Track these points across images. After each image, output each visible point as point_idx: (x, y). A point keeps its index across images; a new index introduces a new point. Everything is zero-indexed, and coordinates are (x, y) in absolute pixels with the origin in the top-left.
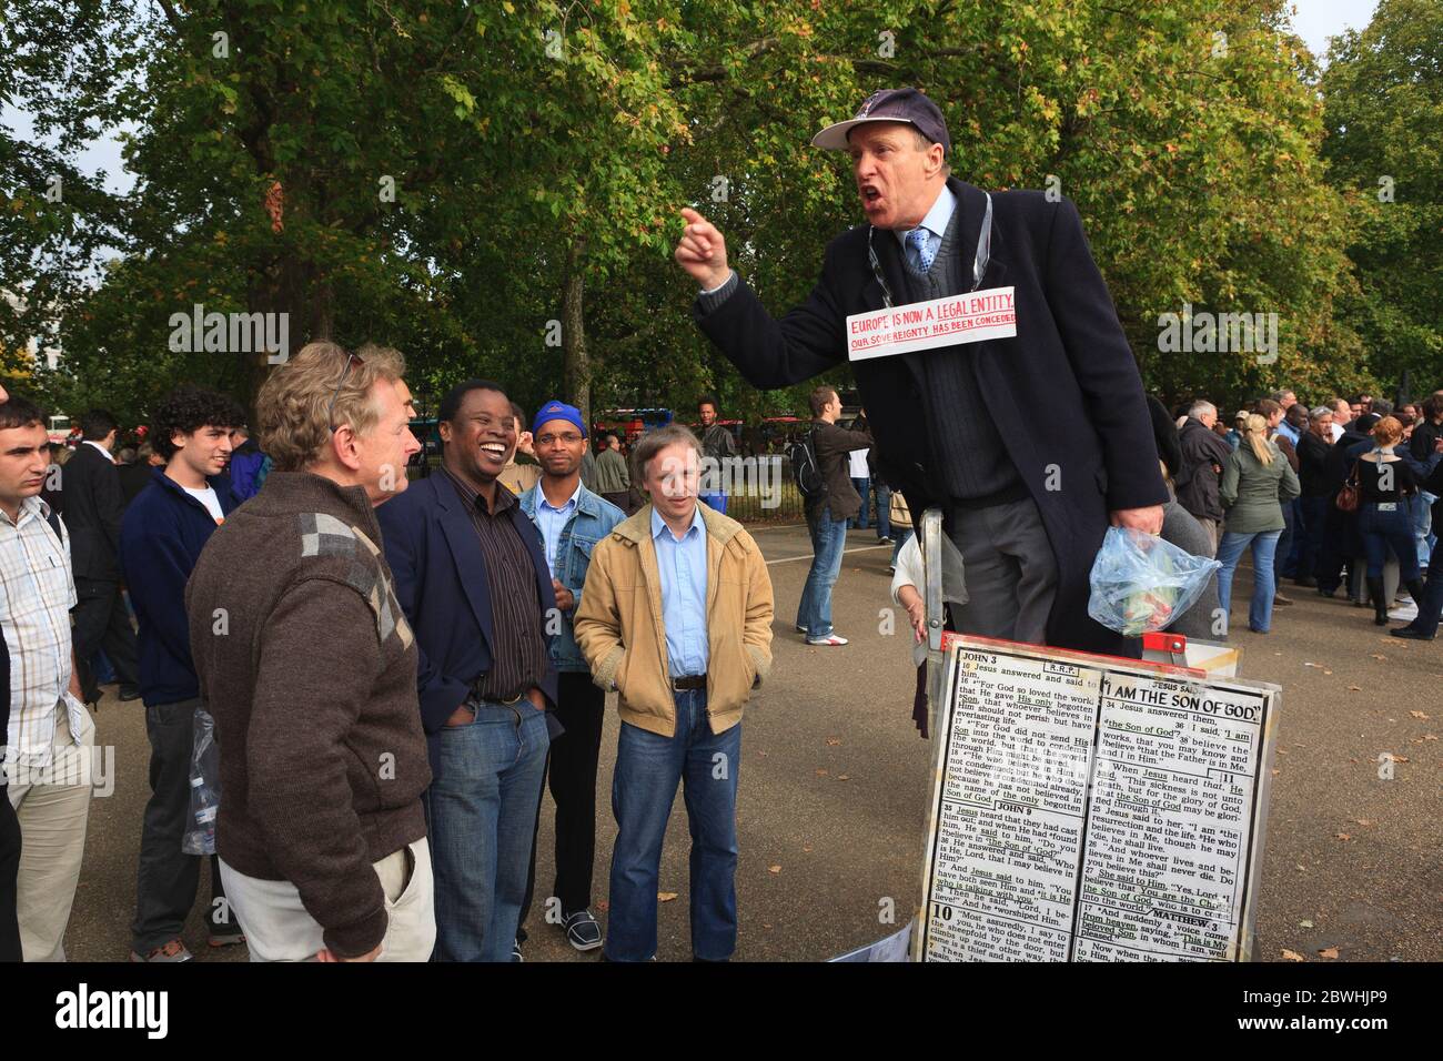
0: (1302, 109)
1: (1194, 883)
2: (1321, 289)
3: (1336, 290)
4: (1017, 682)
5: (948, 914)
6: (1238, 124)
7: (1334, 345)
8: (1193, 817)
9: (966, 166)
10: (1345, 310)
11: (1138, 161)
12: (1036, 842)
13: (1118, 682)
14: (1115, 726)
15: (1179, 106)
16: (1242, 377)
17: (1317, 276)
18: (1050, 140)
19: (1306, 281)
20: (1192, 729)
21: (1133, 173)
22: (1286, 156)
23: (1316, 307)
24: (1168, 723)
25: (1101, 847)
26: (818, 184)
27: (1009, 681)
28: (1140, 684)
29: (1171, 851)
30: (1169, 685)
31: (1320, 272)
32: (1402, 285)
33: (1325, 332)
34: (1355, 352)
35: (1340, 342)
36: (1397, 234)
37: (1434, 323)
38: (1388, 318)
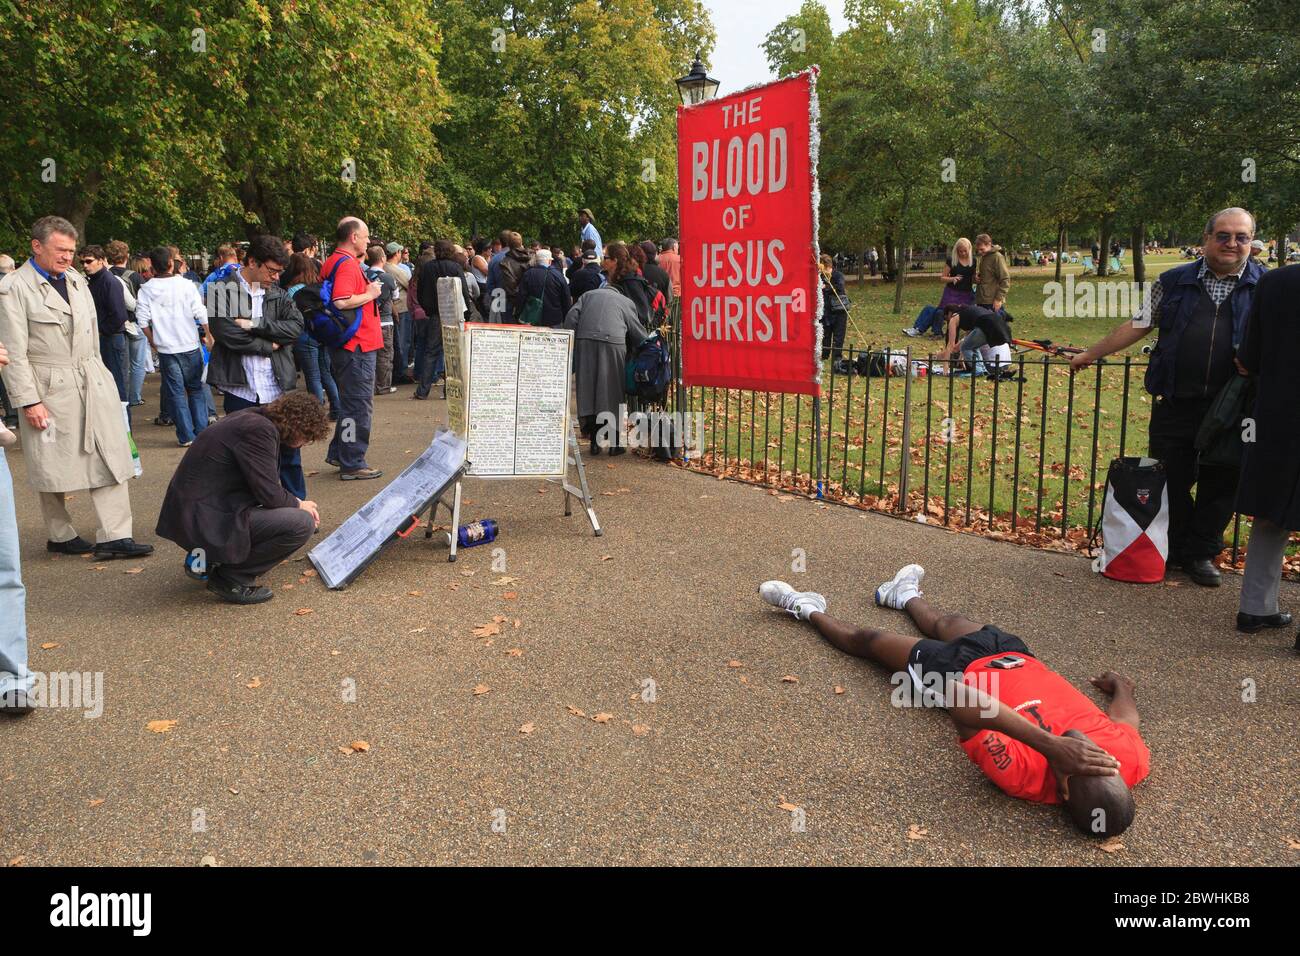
0: (429, 37)
1: (551, 399)
2: (420, 159)
3: (428, 158)
4: (492, 339)
5: (475, 427)
6: (394, 42)
7: (428, 201)
8: (549, 378)
10: (433, 173)
11: (329, 62)
12: (503, 396)
13: (525, 335)
14: (525, 351)
15: (350, 21)
17: (417, 148)
18: (263, 38)
19: (410, 152)
20: (548, 348)
21: (325, 70)
22: (423, 71)
23: (416, 172)
24: (541, 347)
25: (523, 393)
27: (489, 339)
28: (532, 335)
29: (544, 390)
30: (541, 334)
31: (419, 145)
32: (468, 157)
33: (422, 191)
34: (442, 207)
35: (432, 199)
36: (462, 117)
37: (489, 187)
38: (460, 182)
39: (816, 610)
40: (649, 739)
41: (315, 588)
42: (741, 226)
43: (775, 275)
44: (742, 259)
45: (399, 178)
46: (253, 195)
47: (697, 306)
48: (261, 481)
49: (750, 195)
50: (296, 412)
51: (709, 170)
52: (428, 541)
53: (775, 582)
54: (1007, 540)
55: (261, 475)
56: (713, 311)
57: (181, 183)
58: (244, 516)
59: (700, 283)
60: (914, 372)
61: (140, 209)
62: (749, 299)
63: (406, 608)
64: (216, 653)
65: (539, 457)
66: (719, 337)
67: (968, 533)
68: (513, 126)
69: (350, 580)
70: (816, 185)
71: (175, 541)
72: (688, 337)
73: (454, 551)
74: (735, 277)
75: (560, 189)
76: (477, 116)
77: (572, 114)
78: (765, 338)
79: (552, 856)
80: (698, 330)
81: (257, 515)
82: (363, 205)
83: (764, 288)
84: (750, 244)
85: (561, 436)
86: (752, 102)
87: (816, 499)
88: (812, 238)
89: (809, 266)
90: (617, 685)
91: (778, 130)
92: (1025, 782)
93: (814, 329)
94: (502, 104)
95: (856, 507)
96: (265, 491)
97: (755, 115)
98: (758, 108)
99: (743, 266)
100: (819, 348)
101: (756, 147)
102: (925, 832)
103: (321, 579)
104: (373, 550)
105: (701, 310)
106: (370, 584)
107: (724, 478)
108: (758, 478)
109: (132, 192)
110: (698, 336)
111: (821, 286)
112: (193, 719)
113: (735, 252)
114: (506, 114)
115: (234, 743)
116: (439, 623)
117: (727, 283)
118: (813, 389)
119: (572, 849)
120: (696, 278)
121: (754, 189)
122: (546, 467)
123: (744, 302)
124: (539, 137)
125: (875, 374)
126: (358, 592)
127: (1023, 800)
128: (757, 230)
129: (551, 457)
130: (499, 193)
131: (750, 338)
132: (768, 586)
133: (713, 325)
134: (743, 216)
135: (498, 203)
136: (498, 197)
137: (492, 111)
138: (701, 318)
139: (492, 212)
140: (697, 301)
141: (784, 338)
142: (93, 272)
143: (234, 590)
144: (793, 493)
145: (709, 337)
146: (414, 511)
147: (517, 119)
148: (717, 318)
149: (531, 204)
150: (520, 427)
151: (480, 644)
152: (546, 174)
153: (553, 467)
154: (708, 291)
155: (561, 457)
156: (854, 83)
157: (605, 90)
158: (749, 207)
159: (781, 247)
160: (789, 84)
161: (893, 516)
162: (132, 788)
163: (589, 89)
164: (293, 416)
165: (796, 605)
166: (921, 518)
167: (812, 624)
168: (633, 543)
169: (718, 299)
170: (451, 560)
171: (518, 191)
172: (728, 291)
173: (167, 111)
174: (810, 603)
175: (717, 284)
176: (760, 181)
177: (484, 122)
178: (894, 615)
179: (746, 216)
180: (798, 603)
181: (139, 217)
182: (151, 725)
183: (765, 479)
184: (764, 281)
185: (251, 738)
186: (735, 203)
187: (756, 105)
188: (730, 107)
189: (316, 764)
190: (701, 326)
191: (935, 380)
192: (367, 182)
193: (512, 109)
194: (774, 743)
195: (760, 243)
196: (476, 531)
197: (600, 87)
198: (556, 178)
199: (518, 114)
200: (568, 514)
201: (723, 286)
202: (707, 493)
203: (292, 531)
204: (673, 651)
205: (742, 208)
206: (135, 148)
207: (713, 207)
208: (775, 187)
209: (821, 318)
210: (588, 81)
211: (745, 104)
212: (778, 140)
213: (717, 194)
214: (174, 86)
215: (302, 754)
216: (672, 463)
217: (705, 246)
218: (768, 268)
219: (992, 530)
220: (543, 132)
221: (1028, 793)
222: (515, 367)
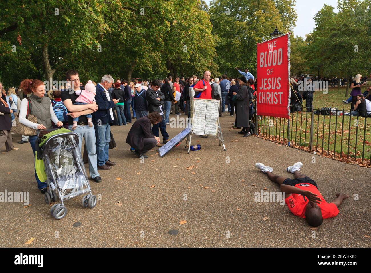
0: (209, 26)
1: (214, 117)
2: (211, 55)
3: (213, 55)
4: (200, 102)
6: (200, 28)
7: (213, 66)
8: (214, 111)
9: (152, 33)
10: (215, 59)
11: (184, 34)
12: (202, 115)
14: (208, 105)
15: (190, 23)
16: (197, 73)
17: (210, 53)
18: (168, 30)
19: (208, 54)
20: (214, 104)
21: (183, 36)
22: (207, 34)
23: (210, 59)
24: (212, 104)
25: (207, 115)
26: (122, 35)
29: (212, 114)
30: (212, 101)
31: (211, 52)
32: (224, 54)
33: (211, 64)
34: (217, 68)
35: (214, 66)
36: (223, 44)
37: (230, 62)
38: (222, 61)
39: (269, 171)
40: (214, 193)
41: (157, 156)
42: (271, 74)
43: (278, 87)
44: (271, 82)
45: (205, 61)
46: (169, 66)
47: (260, 94)
48: (146, 132)
49: (273, 66)
50: (154, 116)
51: (264, 59)
52: (185, 149)
53: (260, 163)
54: (337, 160)
55: (146, 131)
56: (264, 96)
57: (152, 64)
58: (143, 139)
59: (261, 89)
60: (338, 114)
61: (143, 70)
62: (272, 93)
63: (174, 162)
64: (133, 167)
65: (211, 130)
66: (265, 103)
67: (327, 158)
68: (237, 46)
69: (164, 155)
70: (289, 63)
71: (129, 144)
72: (258, 103)
73: (189, 151)
74: (269, 87)
75: (249, 62)
76: (227, 44)
77: (253, 42)
78: (276, 103)
79: (183, 211)
80: (260, 101)
81: (145, 139)
82: (197, 68)
83: (276, 90)
84: (273, 78)
85: (216, 125)
86: (275, 42)
87: (288, 146)
88: (288, 77)
89: (287, 84)
90: (213, 182)
91: (280, 49)
92: (297, 212)
93: (288, 101)
94: (234, 40)
95: (298, 149)
96: (147, 134)
97: (275, 45)
98: (276, 43)
99: (271, 84)
100: (289, 106)
101: (275, 53)
102: (268, 219)
103: (159, 155)
104: (170, 149)
105: (261, 96)
106: (169, 157)
107: (265, 140)
108: (274, 140)
109: (142, 66)
110: (260, 102)
111: (290, 89)
112: (125, 178)
113: (269, 80)
114: (235, 43)
115: (131, 184)
116: (180, 166)
117: (267, 89)
118: (288, 117)
119: (187, 210)
120: (260, 87)
121: (274, 64)
122: (212, 133)
123: (271, 93)
124: (244, 48)
125: (326, 114)
126: (165, 158)
127: (297, 216)
128: (274, 75)
129: (213, 130)
130: (232, 63)
131: (272, 103)
132: (257, 164)
133: (264, 99)
134: (271, 71)
135: (232, 66)
136: (232, 65)
137: (231, 42)
138: (261, 98)
139: (230, 69)
140: (260, 93)
141: (281, 103)
142: (125, 86)
143: (140, 155)
144: (282, 144)
145: (263, 102)
146: (179, 141)
147: (238, 44)
148: (265, 98)
149: (241, 66)
150: (206, 123)
151: (187, 171)
152: (246, 58)
153: (214, 133)
154: (263, 91)
155: (216, 130)
156: (334, 29)
157: (263, 35)
158: (273, 69)
159: (280, 79)
160: (283, 37)
161: (307, 152)
162: (110, 189)
163: (258, 35)
164: (153, 117)
165: (263, 169)
166: (315, 153)
167: (266, 174)
168: (233, 153)
169: (265, 93)
170: (188, 153)
171: (237, 63)
172: (267, 91)
173: (147, 48)
174: (268, 169)
175: (265, 89)
176: (276, 62)
177: (229, 45)
178: (291, 174)
179: (272, 71)
180: (264, 169)
181: (143, 72)
182: (117, 178)
183: (276, 140)
184: (276, 88)
185: (134, 183)
186: (270, 68)
187: (275, 43)
188: (269, 43)
189: (144, 189)
190: (261, 100)
191: (345, 117)
192: (197, 62)
193: (237, 42)
194: (243, 197)
195: (275, 78)
196: (196, 147)
197: (262, 34)
198: (248, 59)
199: (238, 42)
200: (220, 145)
201: (266, 89)
202: (259, 143)
203: (152, 143)
204: (230, 176)
205: (271, 69)
206: (141, 57)
207: (264, 69)
208: (279, 63)
209: (290, 98)
210: (258, 32)
211: (273, 42)
212: (280, 51)
213: (266, 66)
214: (149, 42)
215: (143, 187)
216: (253, 135)
217: (262, 79)
218: (277, 85)
219: (335, 157)
220: (246, 47)
221: (298, 215)
222: (205, 109)
